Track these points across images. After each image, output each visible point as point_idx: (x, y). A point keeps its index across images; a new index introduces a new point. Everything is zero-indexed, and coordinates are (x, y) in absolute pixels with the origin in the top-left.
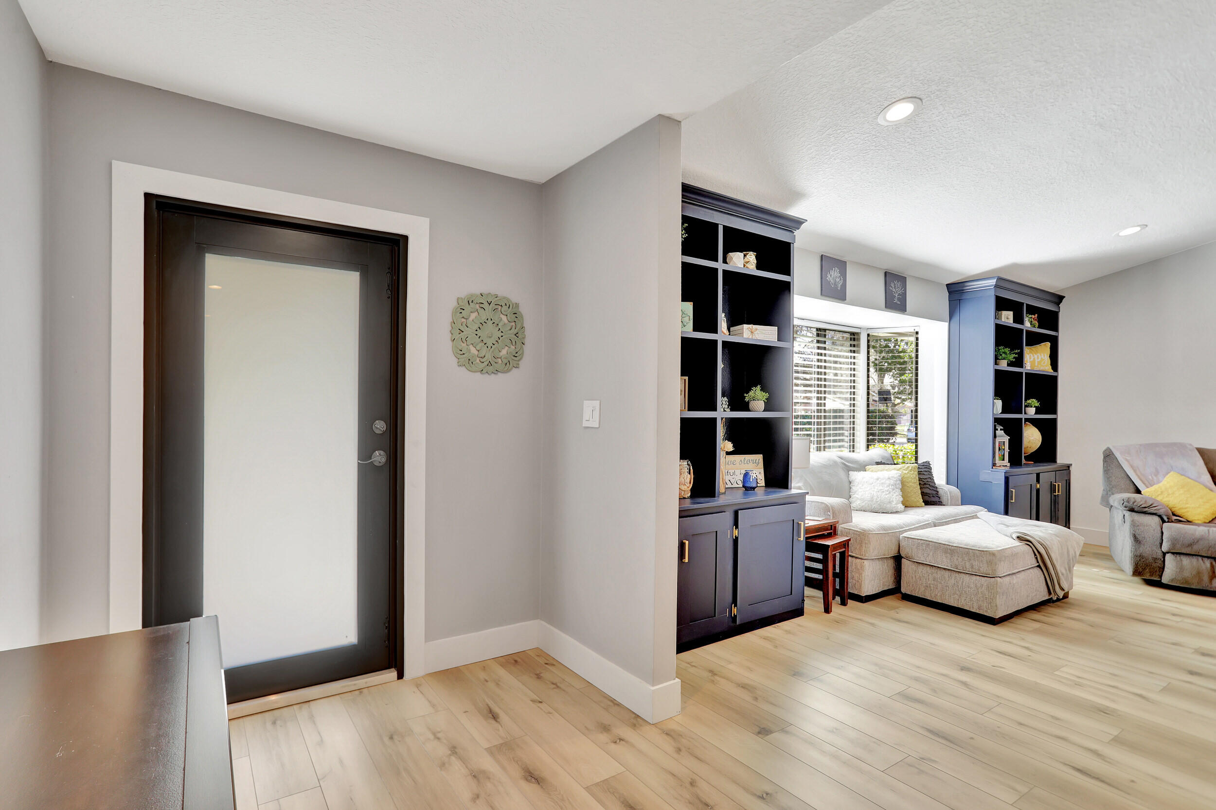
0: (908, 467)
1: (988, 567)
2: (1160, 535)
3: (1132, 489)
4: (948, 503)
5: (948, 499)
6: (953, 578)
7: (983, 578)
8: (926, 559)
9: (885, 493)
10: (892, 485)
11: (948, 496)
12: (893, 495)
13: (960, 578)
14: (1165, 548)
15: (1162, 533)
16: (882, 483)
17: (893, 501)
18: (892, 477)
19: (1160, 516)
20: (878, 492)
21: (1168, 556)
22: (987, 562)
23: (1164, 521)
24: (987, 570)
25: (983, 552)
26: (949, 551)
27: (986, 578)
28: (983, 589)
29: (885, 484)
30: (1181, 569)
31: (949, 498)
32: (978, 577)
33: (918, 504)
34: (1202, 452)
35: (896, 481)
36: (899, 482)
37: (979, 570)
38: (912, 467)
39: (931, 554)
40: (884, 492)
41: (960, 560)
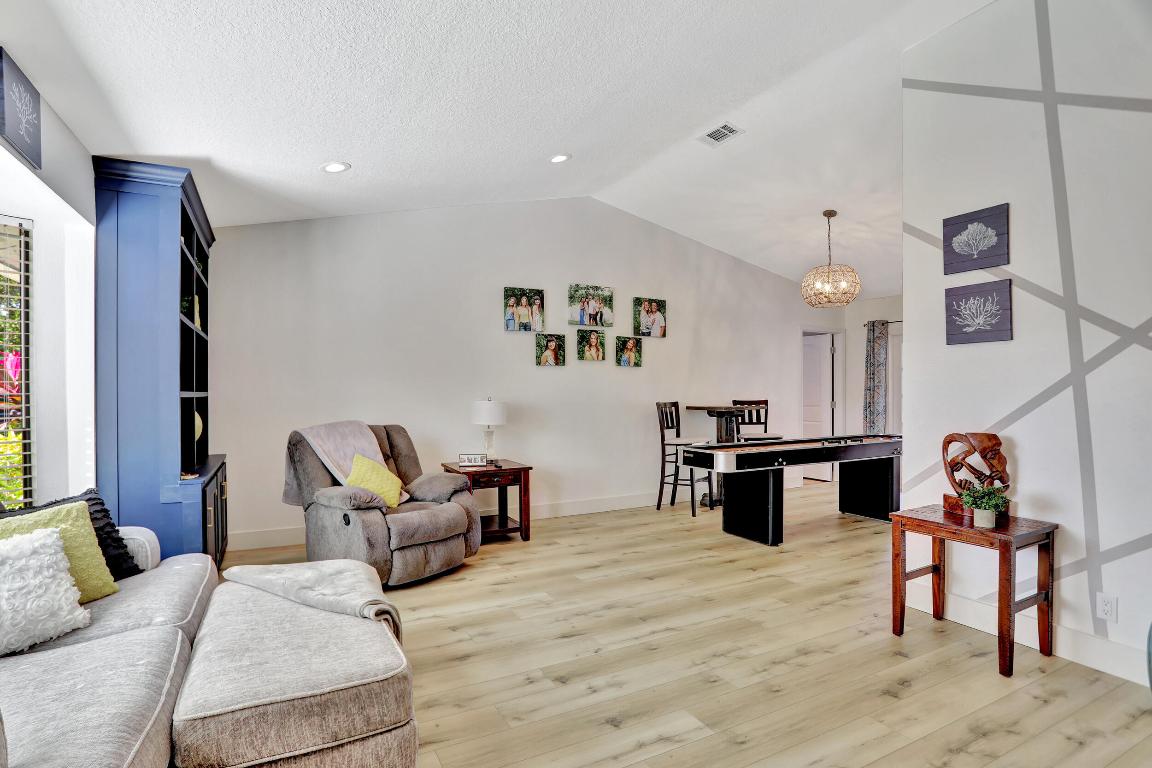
0: (69, 512)
1: (398, 708)
2: (387, 532)
3: (329, 481)
4: (147, 565)
5: (147, 557)
6: (328, 762)
7: (388, 735)
8: (259, 753)
9: (33, 595)
10: (48, 567)
11: (147, 552)
12: (57, 593)
13: (344, 757)
14: (394, 544)
15: (389, 529)
16: (20, 570)
17: (60, 608)
18: (43, 546)
19: (380, 509)
20: (14, 596)
21: (396, 554)
22: (396, 699)
23: (384, 515)
24: (397, 715)
25: (386, 682)
26: (316, 709)
27: (394, 732)
28: (392, 755)
29: (28, 570)
30: (406, 564)
31: (149, 553)
32: (379, 737)
33: (107, 590)
34: (372, 428)
35: (56, 553)
36: (61, 555)
37: (382, 721)
38: (78, 510)
39: (273, 733)
40: (29, 593)
41: (342, 717)
